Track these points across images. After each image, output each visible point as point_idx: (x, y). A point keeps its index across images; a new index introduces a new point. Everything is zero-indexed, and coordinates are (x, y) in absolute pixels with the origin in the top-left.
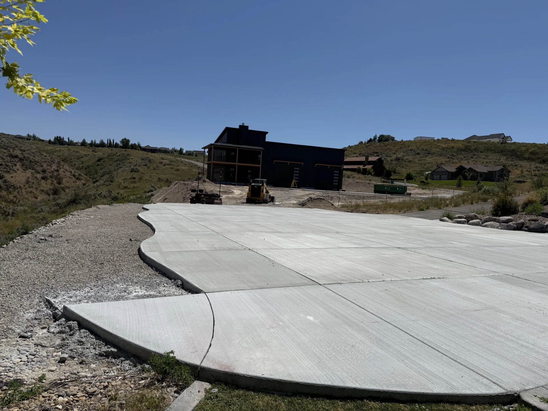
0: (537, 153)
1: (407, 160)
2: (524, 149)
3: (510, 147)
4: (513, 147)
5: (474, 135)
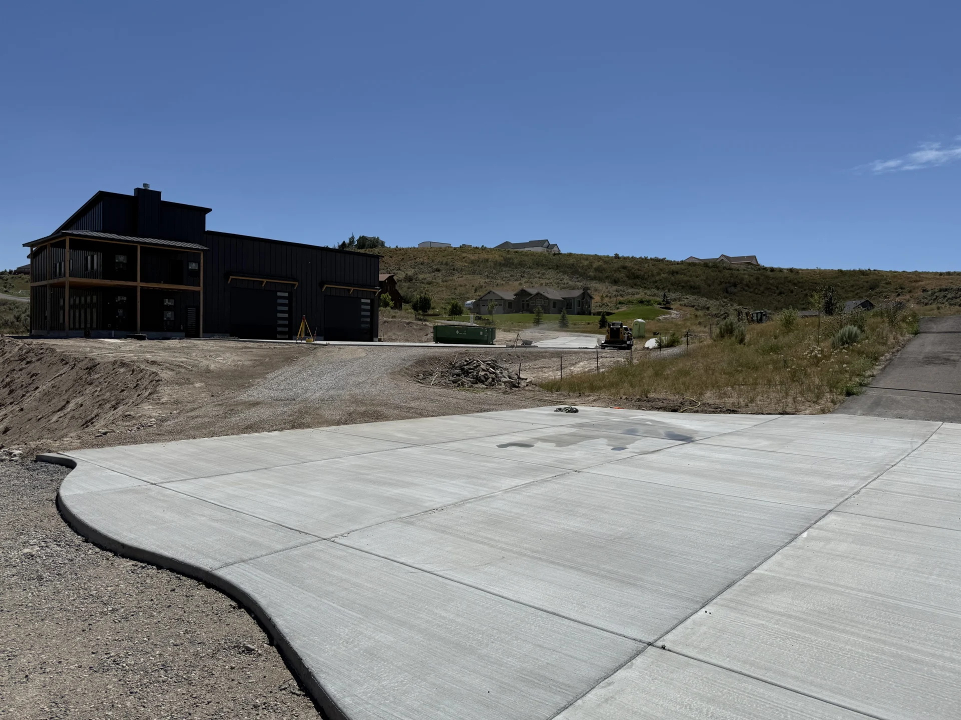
0: (604, 270)
1: (425, 281)
2: (586, 263)
3: (567, 260)
4: (571, 261)
5: (507, 242)
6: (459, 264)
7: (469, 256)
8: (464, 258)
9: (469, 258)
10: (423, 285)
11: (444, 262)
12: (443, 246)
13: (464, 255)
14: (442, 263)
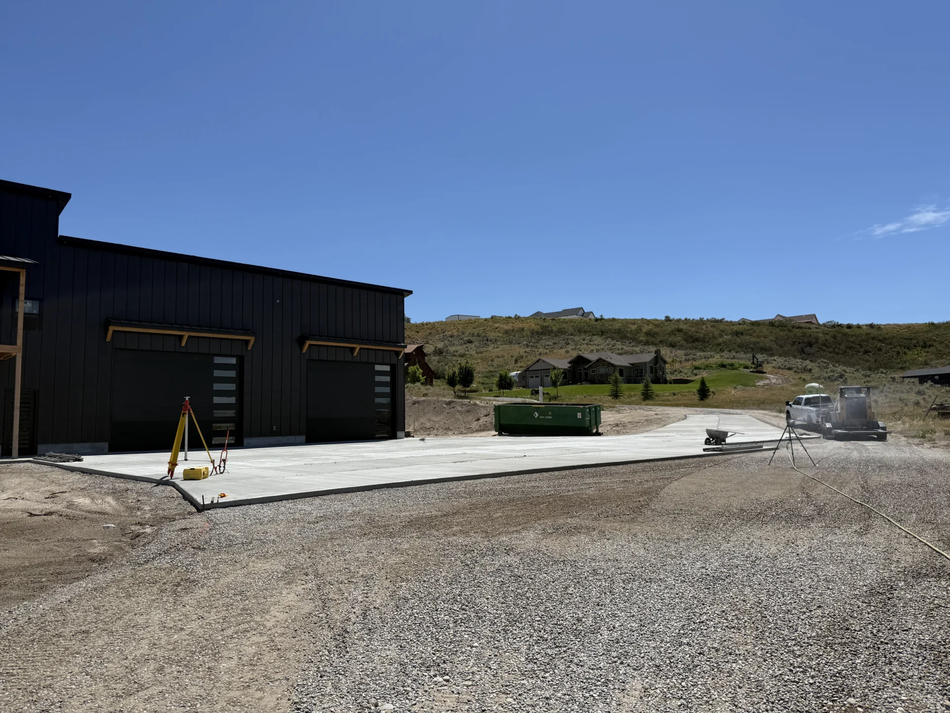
5: (538, 312)
6: (492, 335)
7: (502, 326)
8: (497, 328)
9: (502, 328)
10: (455, 358)
11: (476, 334)
12: (473, 319)
13: (496, 325)
14: (473, 335)
